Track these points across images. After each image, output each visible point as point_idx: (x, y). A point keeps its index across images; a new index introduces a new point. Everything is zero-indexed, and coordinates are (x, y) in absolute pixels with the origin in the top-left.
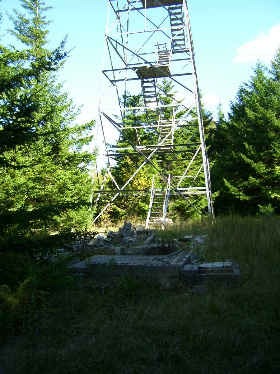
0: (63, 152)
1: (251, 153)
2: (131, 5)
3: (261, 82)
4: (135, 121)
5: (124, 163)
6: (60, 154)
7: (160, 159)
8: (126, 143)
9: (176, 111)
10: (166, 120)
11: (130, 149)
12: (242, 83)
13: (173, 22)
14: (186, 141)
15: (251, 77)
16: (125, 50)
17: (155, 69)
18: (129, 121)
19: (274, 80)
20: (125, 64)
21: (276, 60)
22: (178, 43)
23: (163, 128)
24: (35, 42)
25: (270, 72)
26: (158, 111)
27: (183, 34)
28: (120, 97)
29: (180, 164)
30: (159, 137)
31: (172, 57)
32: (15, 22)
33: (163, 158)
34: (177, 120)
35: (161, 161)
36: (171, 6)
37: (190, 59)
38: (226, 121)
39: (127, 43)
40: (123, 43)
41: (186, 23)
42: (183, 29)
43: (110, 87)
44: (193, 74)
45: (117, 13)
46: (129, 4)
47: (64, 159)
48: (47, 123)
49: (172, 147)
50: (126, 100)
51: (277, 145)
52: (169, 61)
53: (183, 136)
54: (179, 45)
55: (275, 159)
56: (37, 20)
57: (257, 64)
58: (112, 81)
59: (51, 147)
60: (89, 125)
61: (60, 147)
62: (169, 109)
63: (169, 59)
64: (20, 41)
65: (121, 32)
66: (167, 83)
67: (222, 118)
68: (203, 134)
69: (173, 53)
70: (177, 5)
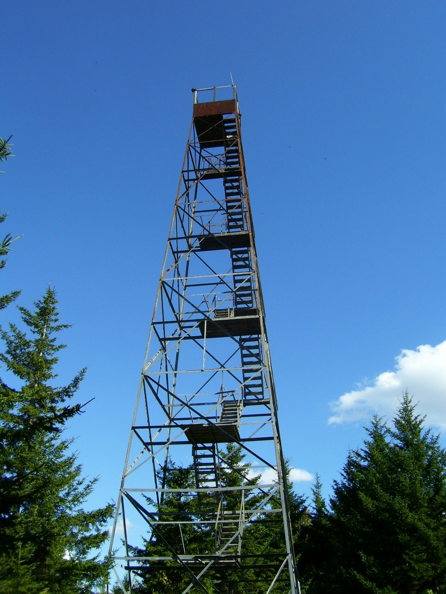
0: (52, 558)
1: (372, 571)
2: (184, 331)
3: (382, 450)
4: (179, 511)
5: (155, 583)
6: (48, 561)
7: (218, 578)
8: (161, 547)
9: (246, 496)
10: (231, 512)
11: (168, 559)
12: (351, 451)
13: (246, 360)
14: (263, 547)
15: (365, 443)
16: (171, 397)
17: (216, 429)
18: (170, 509)
19: (401, 448)
20: (169, 418)
21: (402, 418)
22: (253, 390)
23: (225, 524)
24: (34, 374)
25: (394, 435)
26: (217, 495)
27: (260, 378)
28: (158, 468)
29: (251, 588)
30: (217, 538)
31: (243, 410)
32: (10, 343)
33: (223, 577)
34: (249, 511)
35: (219, 581)
36: (243, 337)
37: (270, 415)
38: (329, 514)
39: (174, 386)
40: (168, 386)
41: (265, 361)
42: (260, 371)
43: (143, 452)
44: (275, 438)
45: (163, 342)
46: (180, 330)
47: (52, 571)
48: (33, 507)
49: (239, 560)
50: (167, 474)
51: (415, 556)
52: (238, 416)
53: (256, 538)
54: (255, 394)
55: (414, 583)
56: (43, 342)
57: (373, 424)
58: (146, 444)
59: (34, 549)
60: (102, 512)
61: (49, 551)
62: (235, 493)
63: (238, 415)
64: (11, 372)
65: (167, 371)
66: (234, 450)
67: (321, 508)
68: (290, 535)
69: (245, 405)
70: (252, 335)
